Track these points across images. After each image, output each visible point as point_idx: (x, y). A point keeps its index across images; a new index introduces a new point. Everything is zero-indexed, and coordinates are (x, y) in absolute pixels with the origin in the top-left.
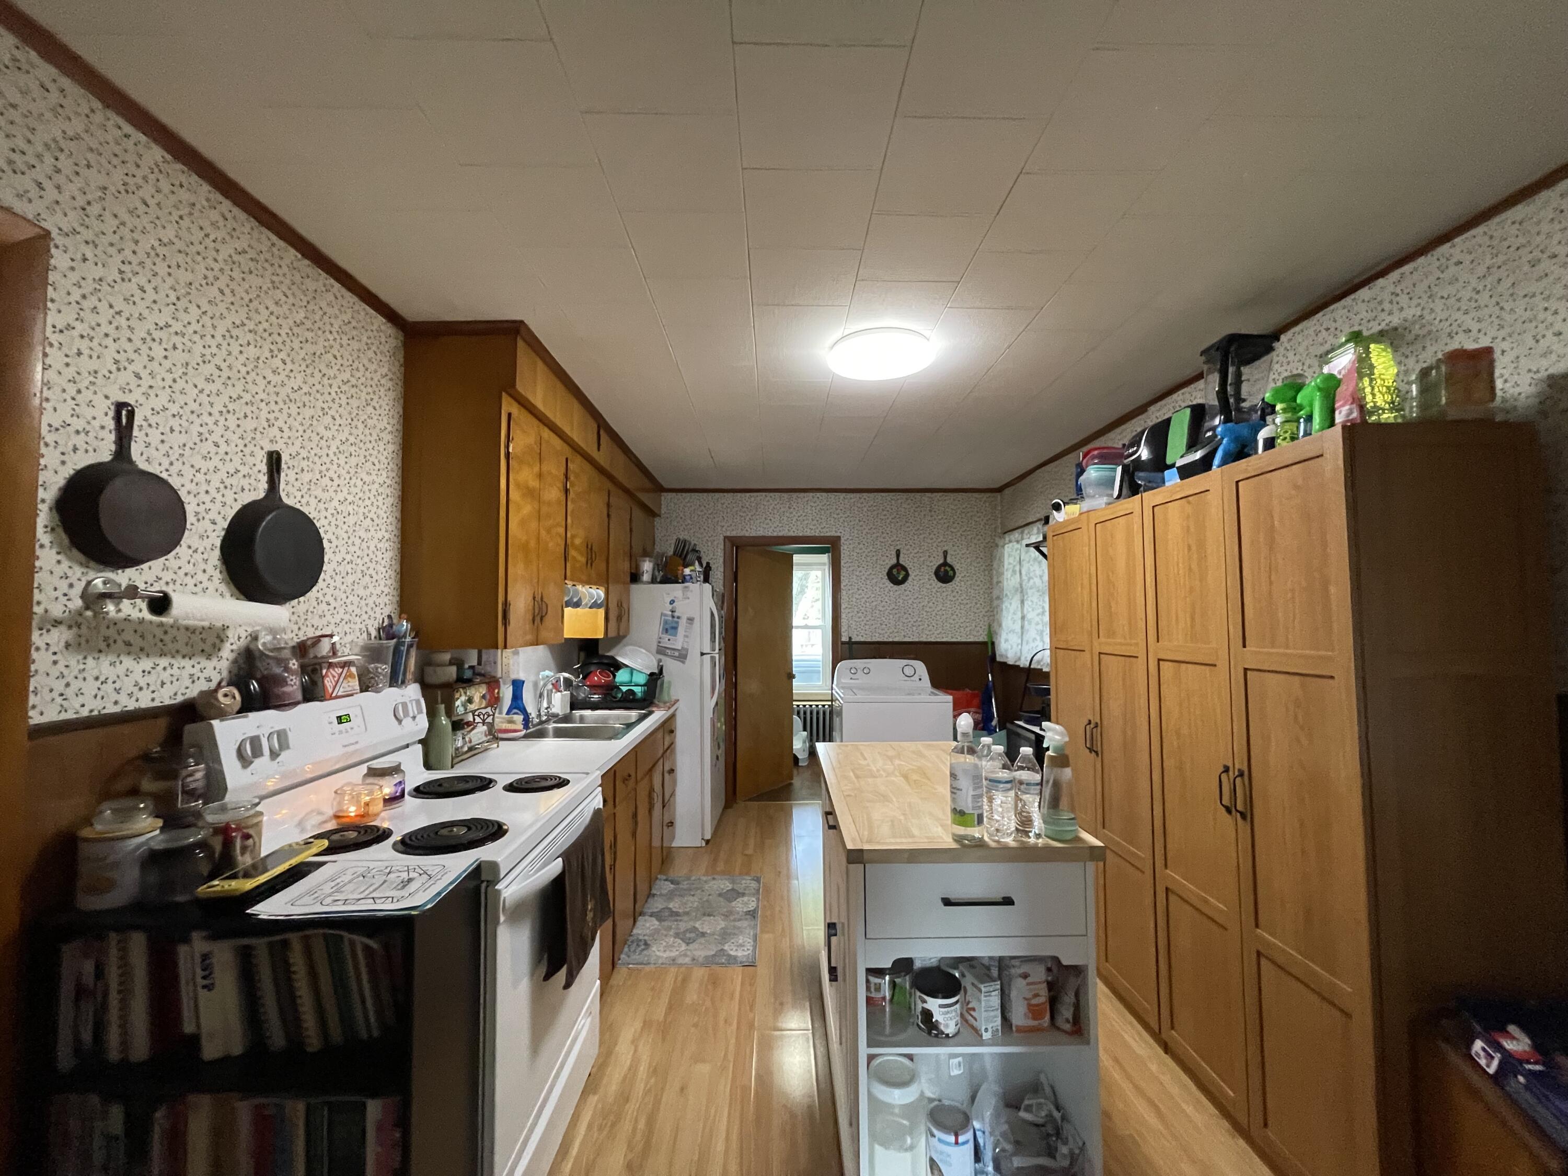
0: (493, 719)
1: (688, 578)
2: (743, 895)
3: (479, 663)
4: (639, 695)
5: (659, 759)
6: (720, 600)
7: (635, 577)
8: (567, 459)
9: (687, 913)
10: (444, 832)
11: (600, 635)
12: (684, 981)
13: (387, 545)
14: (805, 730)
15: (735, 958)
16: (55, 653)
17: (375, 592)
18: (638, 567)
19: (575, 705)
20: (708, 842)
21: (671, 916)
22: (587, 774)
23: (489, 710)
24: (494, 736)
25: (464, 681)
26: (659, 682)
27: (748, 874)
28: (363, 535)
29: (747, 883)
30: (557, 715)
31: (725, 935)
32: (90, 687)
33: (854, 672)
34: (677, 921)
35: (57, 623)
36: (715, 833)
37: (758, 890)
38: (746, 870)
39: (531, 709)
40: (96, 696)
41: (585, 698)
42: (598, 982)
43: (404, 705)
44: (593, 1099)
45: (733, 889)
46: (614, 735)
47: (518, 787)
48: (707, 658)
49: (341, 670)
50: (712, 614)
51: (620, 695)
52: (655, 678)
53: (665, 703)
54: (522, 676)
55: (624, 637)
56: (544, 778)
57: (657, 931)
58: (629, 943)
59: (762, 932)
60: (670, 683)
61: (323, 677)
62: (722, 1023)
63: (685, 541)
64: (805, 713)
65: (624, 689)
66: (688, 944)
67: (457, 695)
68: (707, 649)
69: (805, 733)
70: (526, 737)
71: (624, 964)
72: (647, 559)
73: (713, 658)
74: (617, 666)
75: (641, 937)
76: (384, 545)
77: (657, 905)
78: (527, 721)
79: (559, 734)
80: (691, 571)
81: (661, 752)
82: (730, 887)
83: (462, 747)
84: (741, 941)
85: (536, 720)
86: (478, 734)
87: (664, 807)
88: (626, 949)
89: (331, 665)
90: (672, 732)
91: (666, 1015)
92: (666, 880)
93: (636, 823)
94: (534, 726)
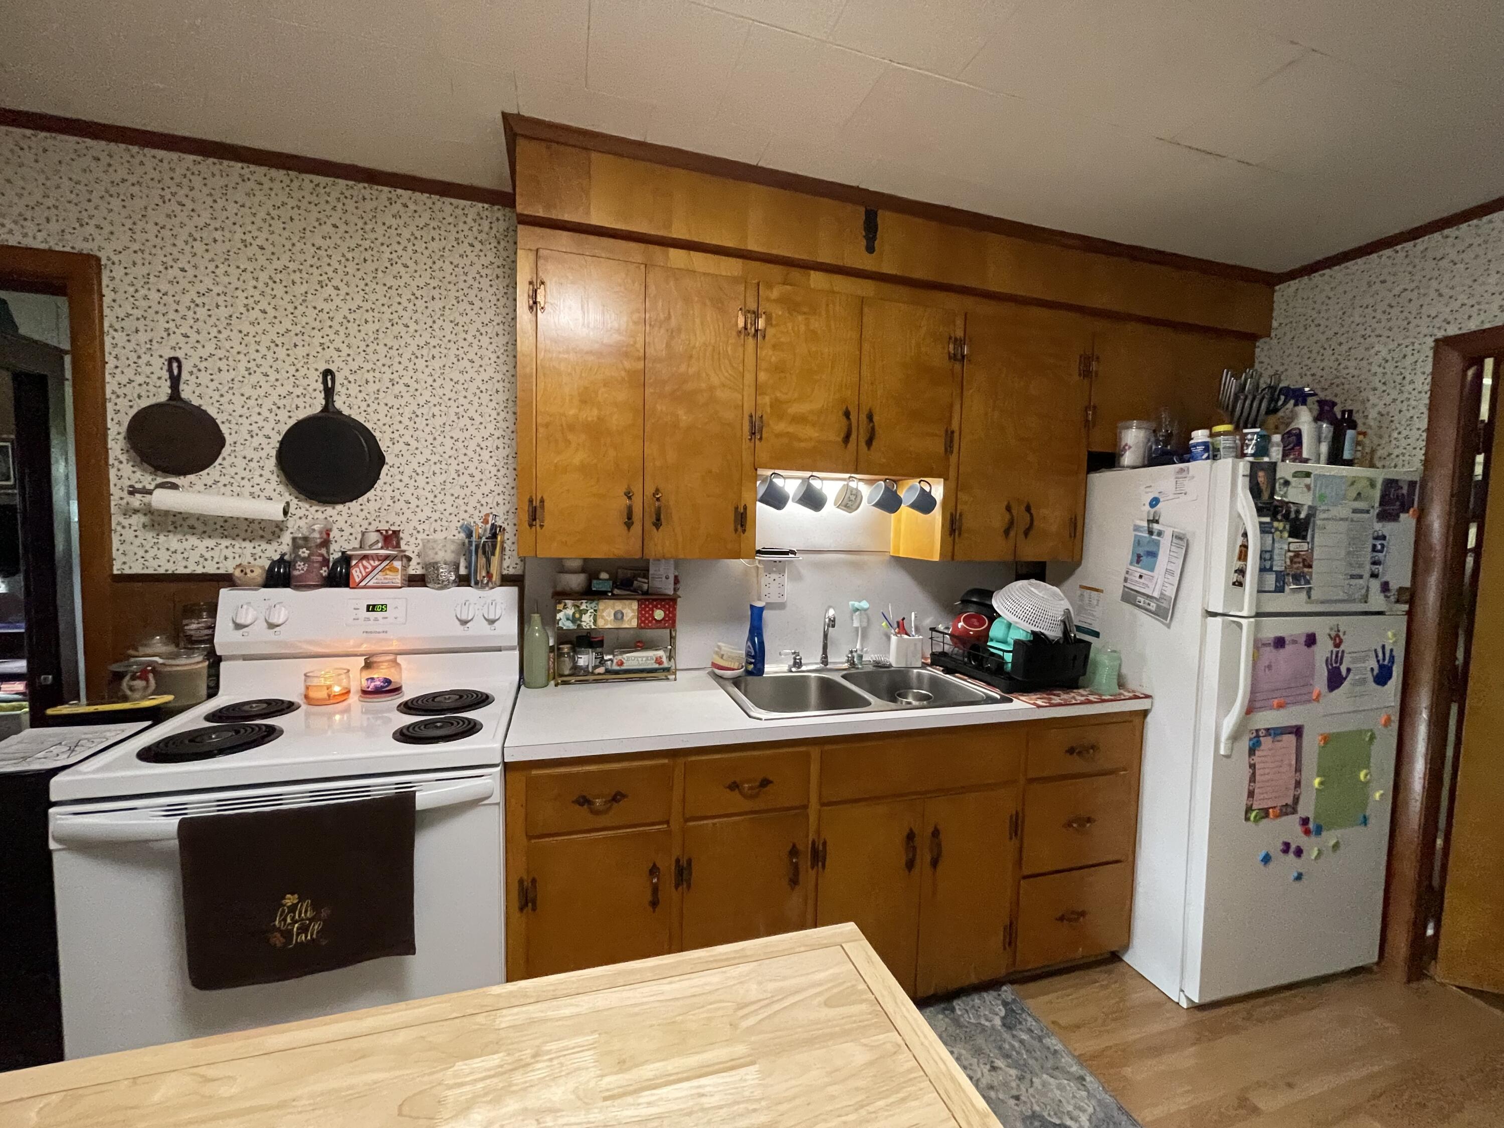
1: (1199, 450)
4: (1009, 667)
7: (1111, 459)
13: (498, 442)
16: (135, 531)
18: (1118, 438)
32: (163, 555)
35: (136, 511)
40: (169, 561)
49: (378, 563)
61: (350, 568)
65: (992, 652)
67: (561, 607)
72: (1137, 422)
76: (493, 443)
86: (639, 659)
89: (365, 557)
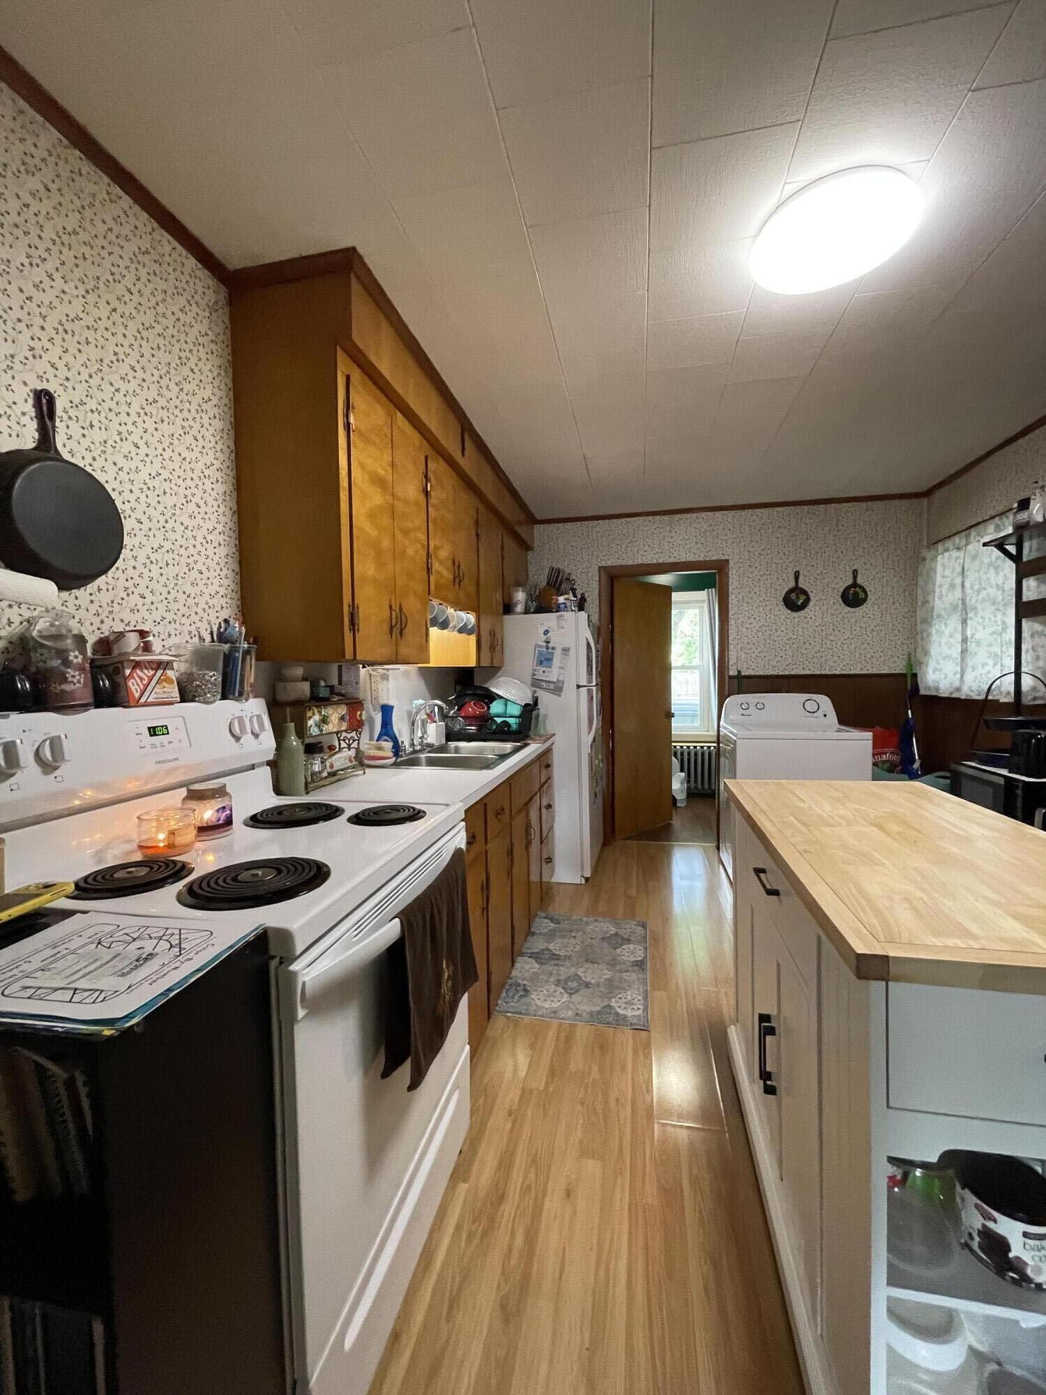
0: (358, 744)
1: (562, 606)
2: (629, 941)
3: (340, 683)
4: (514, 727)
5: (536, 793)
6: (597, 633)
7: (508, 609)
8: (426, 458)
9: (569, 958)
10: (244, 876)
11: (472, 663)
12: (567, 1041)
13: (221, 538)
14: (682, 770)
15: (625, 1017)
17: (207, 592)
18: (510, 597)
19: (451, 736)
20: (587, 880)
21: (550, 959)
22: (447, 805)
23: (354, 734)
24: (361, 761)
25: (318, 700)
26: (534, 713)
27: (633, 917)
28: (187, 522)
29: (629, 927)
30: (432, 745)
31: (612, 987)
33: (745, 707)
34: (557, 965)
36: (595, 871)
37: (645, 937)
38: (631, 913)
39: (404, 739)
41: (460, 729)
42: (468, 1047)
43: (241, 720)
44: (463, 1187)
45: (616, 934)
46: (487, 765)
47: (364, 819)
48: (584, 691)
49: (152, 672)
50: (588, 645)
51: (494, 727)
52: (529, 710)
53: (541, 736)
54: (391, 703)
55: (499, 668)
56: (396, 808)
57: (536, 975)
58: (507, 987)
59: (655, 988)
60: (545, 716)
61: (126, 678)
62: (612, 1103)
63: (559, 570)
64: (682, 754)
65: (499, 720)
66: (571, 994)
67: (309, 714)
68: (583, 682)
69: (683, 774)
70: (396, 765)
71: (501, 1012)
72: (521, 588)
73: (590, 692)
74: (491, 697)
75: (520, 981)
76: (217, 538)
77: (537, 944)
78: (397, 749)
79: (432, 762)
80: (566, 599)
81: (537, 786)
82: (613, 930)
83: (320, 772)
84: (629, 997)
85: (409, 749)
86: (341, 759)
87: (542, 842)
88: (504, 994)
89: (137, 665)
90: (548, 766)
91: (547, 1083)
92: (545, 918)
93: (512, 860)
94: (407, 755)
